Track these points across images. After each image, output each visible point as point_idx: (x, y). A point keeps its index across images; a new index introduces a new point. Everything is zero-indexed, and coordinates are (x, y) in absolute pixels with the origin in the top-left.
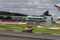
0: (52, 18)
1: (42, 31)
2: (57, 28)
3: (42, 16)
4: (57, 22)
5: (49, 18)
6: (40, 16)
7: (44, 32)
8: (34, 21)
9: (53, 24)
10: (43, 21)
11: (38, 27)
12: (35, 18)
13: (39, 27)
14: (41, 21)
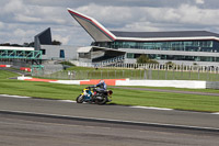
0: (62, 52)
1: (31, 91)
2: (78, 82)
3: (32, 45)
4: (77, 64)
5: (52, 51)
6: (27, 45)
7: (37, 95)
8: (5, 60)
9: (65, 68)
10: (33, 60)
11: (19, 78)
12: (9, 51)
13: (22, 78)
14: (27, 61)
